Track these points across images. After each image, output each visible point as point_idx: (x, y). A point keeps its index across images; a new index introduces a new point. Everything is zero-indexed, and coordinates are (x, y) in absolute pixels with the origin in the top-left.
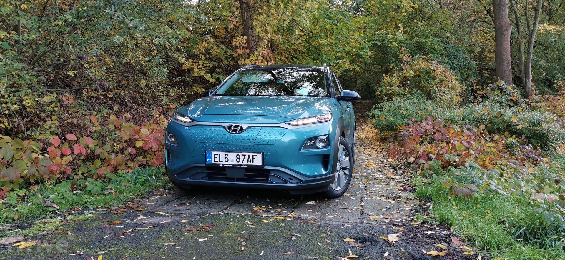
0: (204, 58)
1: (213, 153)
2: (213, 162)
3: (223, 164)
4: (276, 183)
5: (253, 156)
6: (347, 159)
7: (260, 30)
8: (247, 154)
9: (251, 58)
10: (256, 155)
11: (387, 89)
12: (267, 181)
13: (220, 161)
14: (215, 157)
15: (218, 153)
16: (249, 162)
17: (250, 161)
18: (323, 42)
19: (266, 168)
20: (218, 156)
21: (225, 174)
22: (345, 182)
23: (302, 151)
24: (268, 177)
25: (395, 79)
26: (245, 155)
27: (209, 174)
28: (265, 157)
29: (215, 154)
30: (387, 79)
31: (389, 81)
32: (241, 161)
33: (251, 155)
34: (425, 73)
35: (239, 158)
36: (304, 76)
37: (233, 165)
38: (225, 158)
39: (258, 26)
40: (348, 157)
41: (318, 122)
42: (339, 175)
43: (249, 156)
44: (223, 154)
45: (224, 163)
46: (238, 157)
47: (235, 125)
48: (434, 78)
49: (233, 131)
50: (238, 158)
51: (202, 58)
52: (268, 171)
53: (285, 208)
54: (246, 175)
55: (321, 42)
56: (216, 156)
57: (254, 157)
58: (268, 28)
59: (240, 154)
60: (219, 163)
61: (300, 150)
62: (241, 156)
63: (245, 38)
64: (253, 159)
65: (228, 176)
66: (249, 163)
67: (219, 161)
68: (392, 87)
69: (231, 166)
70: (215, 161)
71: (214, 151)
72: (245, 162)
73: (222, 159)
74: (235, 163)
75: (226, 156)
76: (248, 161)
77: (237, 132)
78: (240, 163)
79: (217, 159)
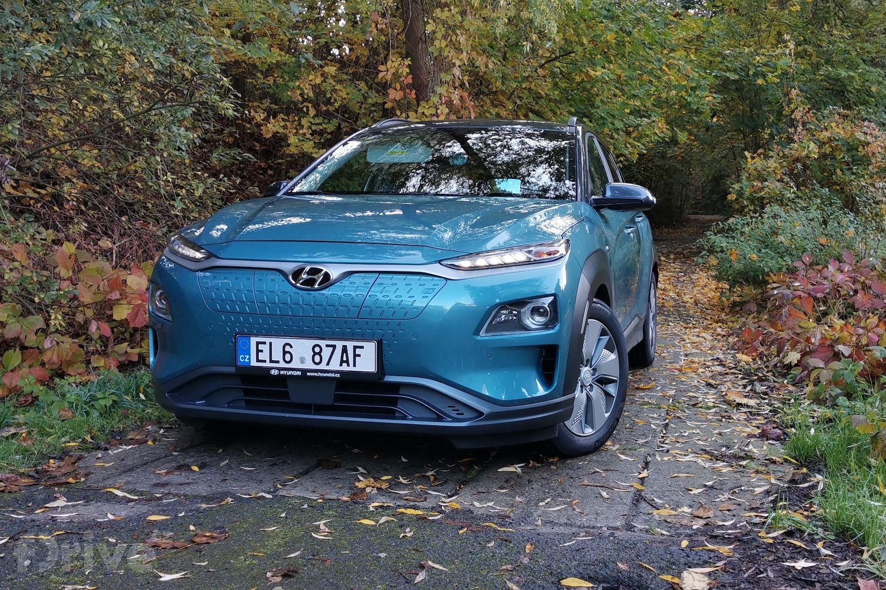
0: (312, 112)
1: (254, 340)
2: (254, 363)
3: (280, 369)
4: (414, 419)
5: (355, 347)
6: (613, 356)
7: (444, 43)
8: (339, 344)
9: (420, 110)
10: (362, 347)
11: (753, 186)
12: (391, 414)
13: (271, 361)
14: (258, 351)
15: (267, 340)
16: (345, 365)
17: (347, 362)
18: (598, 73)
19: (389, 379)
20: (265, 348)
21: (286, 395)
22: (607, 415)
23: (483, 336)
24: (394, 402)
25: (772, 164)
26: (334, 347)
27: (247, 392)
28: (388, 352)
29: (258, 343)
30: (753, 162)
31: (759, 168)
32: (325, 361)
33: (350, 345)
34: (844, 149)
35: (319, 354)
36: (540, 151)
37: (304, 371)
38: (285, 353)
39: (439, 35)
40: (616, 351)
41: (528, 263)
42: (589, 398)
43: (345, 350)
44: (278, 343)
45: (282, 365)
46: (317, 350)
47: (311, 269)
48: (864, 161)
49: (306, 282)
50: (317, 353)
51: (308, 110)
52: (397, 386)
53: (440, 483)
54: (338, 398)
55: (592, 73)
56: (261, 347)
57: (358, 351)
58: (462, 39)
59: (323, 343)
60: (268, 364)
61: (477, 332)
62: (323, 347)
63: (408, 62)
64: (355, 355)
65: (294, 399)
66: (345, 368)
67: (268, 360)
68: (766, 183)
69: (299, 373)
70: (258, 360)
71: (256, 335)
72: (335, 365)
73: (277, 355)
74: (309, 365)
75: (288, 348)
76: (342, 362)
77: (316, 286)
78: (322, 366)
79: (264, 356)
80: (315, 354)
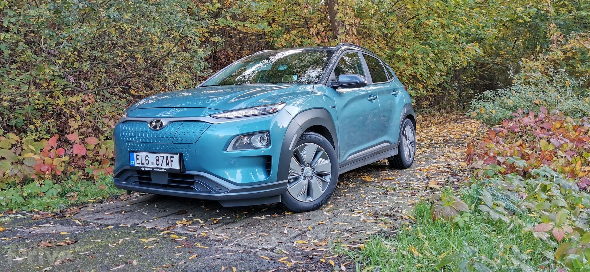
1: (135, 154)
3: (145, 167)
4: (200, 192)
6: (327, 162)
11: (526, 76)
12: (191, 189)
14: (137, 159)
15: (140, 154)
16: (168, 165)
19: (188, 172)
20: (140, 158)
21: (150, 179)
22: (323, 192)
23: (230, 150)
24: (192, 183)
26: (163, 157)
28: (186, 159)
32: (160, 164)
33: (169, 156)
38: (146, 160)
40: (329, 159)
41: (258, 115)
42: (309, 183)
44: (144, 155)
47: (156, 120)
49: (154, 126)
52: (192, 176)
54: (169, 181)
57: (172, 159)
61: (226, 149)
62: (159, 157)
65: (154, 181)
67: (141, 163)
69: (152, 169)
70: (137, 163)
71: (136, 151)
72: (164, 166)
73: (144, 161)
74: (155, 165)
75: (147, 158)
77: (158, 129)
78: (160, 166)
79: (139, 161)
80: (157, 160)
